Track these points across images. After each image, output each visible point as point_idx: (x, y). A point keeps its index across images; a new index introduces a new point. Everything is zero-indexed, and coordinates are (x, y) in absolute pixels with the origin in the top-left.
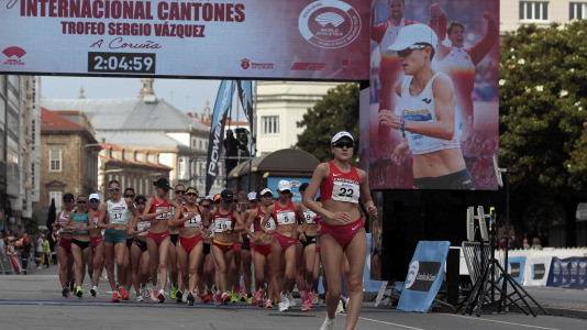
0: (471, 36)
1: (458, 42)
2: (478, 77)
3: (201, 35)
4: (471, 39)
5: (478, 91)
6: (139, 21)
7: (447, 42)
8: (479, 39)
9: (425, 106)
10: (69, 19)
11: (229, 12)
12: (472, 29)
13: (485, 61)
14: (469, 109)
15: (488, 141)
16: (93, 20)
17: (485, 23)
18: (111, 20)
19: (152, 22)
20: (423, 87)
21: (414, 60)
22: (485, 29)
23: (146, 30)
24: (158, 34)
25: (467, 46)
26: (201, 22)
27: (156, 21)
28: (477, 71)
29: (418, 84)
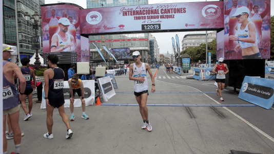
0: (261, 9)
1: (257, 12)
2: (263, 22)
3: (173, 17)
4: (261, 10)
5: (263, 27)
6: (155, 15)
7: (253, 12)
8: (264, 10)
9: (246, 33)
10: (136, 16)
11: (181, 10)
12: (261, 7)
13: (266, 17)
14: (260, 33)
15: (267, 43)
16: (143, 15)
17: (266, 5)
18: (148, 15)
19: (159, 15)
20: (245, 27)
21: (242, 18)
22: (266, 7)
23: (158, 17)
24: (161, 18)
25: (260, 13)
26: (173, 14)
27: (160, 14)
28: (263, 21)
29: (243, 26)
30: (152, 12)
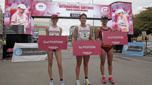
30: (76, 7)
